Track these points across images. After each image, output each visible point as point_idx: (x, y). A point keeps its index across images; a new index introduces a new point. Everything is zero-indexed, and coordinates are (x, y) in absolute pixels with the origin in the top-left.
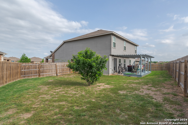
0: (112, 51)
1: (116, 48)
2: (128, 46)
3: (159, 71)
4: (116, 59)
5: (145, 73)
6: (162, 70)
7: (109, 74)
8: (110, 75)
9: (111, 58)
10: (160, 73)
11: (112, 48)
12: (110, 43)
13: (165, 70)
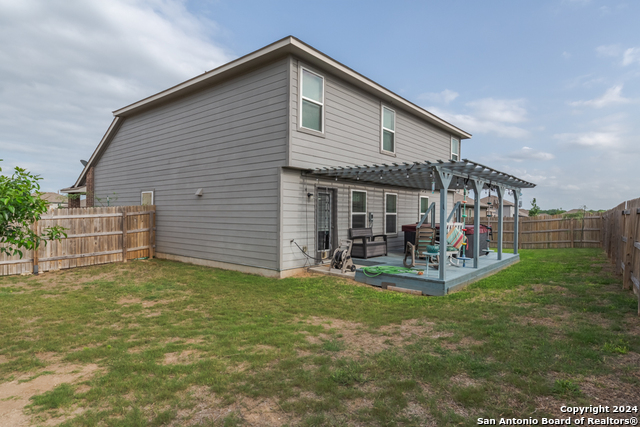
0: (292, 148)
1: (328, 136)
2: (405, 129)
3: (562, 253)
4: (334, 191)
5: (475, 266)
6: (576, 245)
7: (279, 271)
8: (283, 275)
9: (298, 187)
10: (561, 266)
11: (293, 133)
12: (283, 106)
13: (590, 245)
